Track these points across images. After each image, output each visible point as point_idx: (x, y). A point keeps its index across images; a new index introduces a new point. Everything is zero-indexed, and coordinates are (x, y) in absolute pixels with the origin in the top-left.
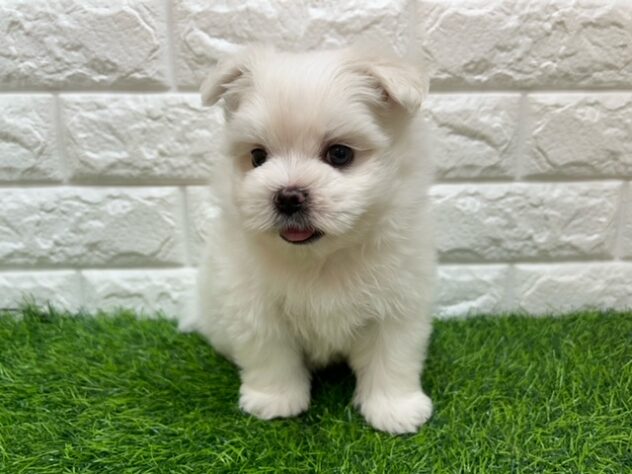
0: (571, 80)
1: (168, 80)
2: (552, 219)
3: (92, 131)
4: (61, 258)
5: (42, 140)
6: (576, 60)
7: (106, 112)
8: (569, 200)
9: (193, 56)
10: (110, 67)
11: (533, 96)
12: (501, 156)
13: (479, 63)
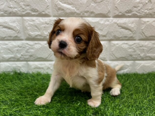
0: (152, 15)
1: (51, 14)
2: (145, 50)
3: (31, 27)
4: (23, 59)
5: (19, 29)
6: (153, 10)
7: (35, 22)
8: (149, 45)
9: (58, 8)
10: (36, 11)
11: (142, 19)
12: (133, 34)
13: (129, 11)
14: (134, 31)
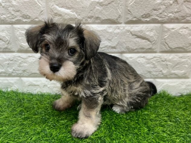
0: (178, 20)
2: (169, 65)
3: (23, 37)
4: (15, 74)
5: (9, 39)
6: (181, 13)
8: (175, 59)
9: (54, 13)
10: (28, 17)
11: (165, 25)
12: (152, 45)
13: (147, 15)
14: (154, 40)
